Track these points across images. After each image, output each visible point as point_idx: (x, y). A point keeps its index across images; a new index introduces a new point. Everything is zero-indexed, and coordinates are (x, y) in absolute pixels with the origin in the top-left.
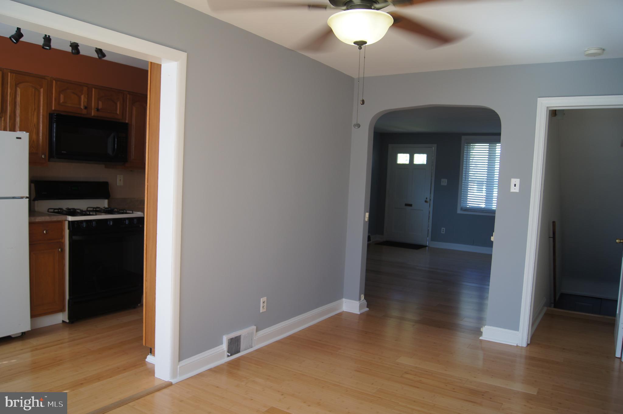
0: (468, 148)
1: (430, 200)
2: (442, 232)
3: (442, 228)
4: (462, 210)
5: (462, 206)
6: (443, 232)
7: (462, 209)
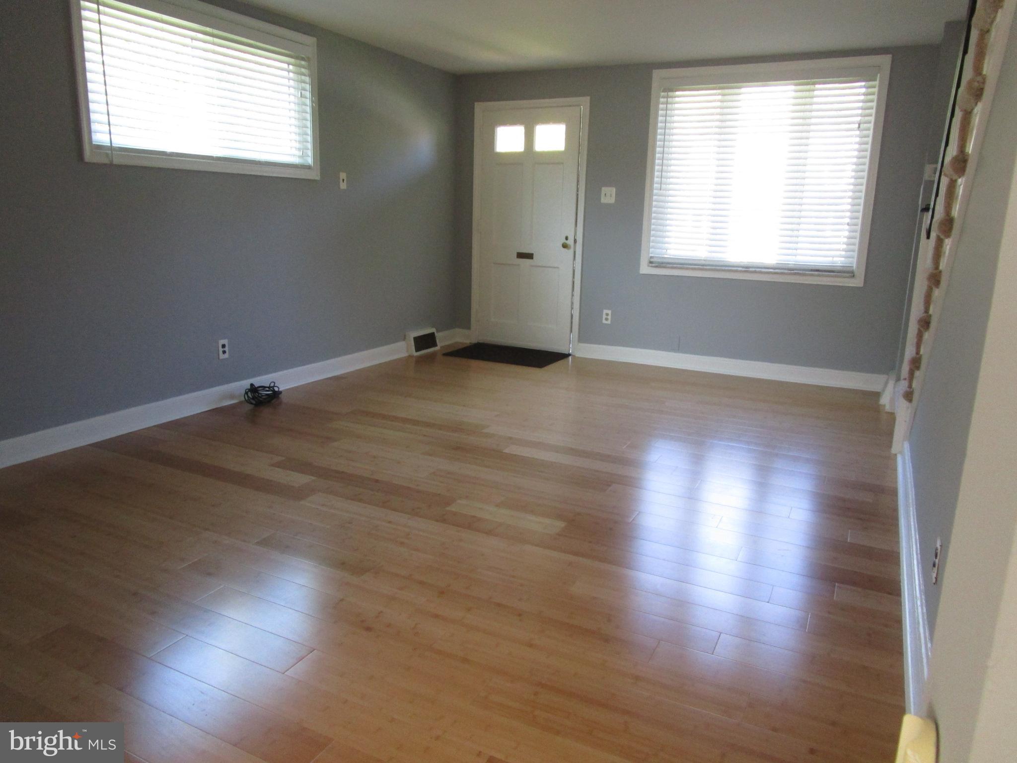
0: (667, 103)
1: (575, 241)
2: (604, 321)
3: (605, 311)
4: (653, 265)
5: (651, 255)
6: (607, 319)
7: (651, 262)
